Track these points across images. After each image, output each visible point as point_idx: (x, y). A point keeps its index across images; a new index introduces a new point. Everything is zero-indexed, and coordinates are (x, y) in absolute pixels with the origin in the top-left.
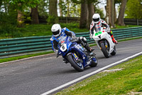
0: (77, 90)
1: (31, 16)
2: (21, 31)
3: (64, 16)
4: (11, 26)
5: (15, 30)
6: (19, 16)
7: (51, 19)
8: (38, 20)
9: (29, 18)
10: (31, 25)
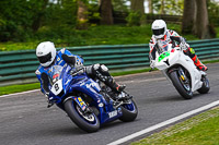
0: (175, 136)
1: (100, 11)
2: (83, 35)
3: (155, 12)
4: (66, 28)
5: (73, 34)
6: (80, 10)
7: (133, 18)
8: (111, 18)
9: (97, 15)
10: (100, 27)
